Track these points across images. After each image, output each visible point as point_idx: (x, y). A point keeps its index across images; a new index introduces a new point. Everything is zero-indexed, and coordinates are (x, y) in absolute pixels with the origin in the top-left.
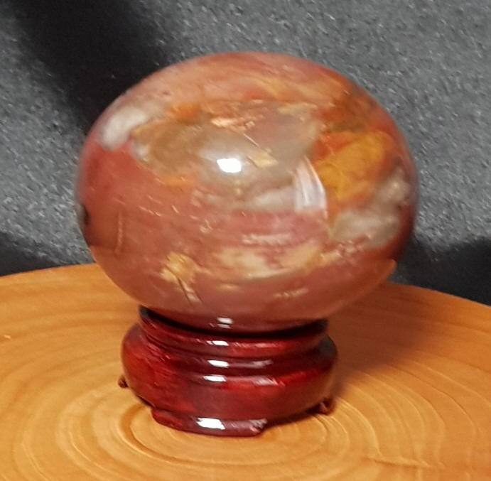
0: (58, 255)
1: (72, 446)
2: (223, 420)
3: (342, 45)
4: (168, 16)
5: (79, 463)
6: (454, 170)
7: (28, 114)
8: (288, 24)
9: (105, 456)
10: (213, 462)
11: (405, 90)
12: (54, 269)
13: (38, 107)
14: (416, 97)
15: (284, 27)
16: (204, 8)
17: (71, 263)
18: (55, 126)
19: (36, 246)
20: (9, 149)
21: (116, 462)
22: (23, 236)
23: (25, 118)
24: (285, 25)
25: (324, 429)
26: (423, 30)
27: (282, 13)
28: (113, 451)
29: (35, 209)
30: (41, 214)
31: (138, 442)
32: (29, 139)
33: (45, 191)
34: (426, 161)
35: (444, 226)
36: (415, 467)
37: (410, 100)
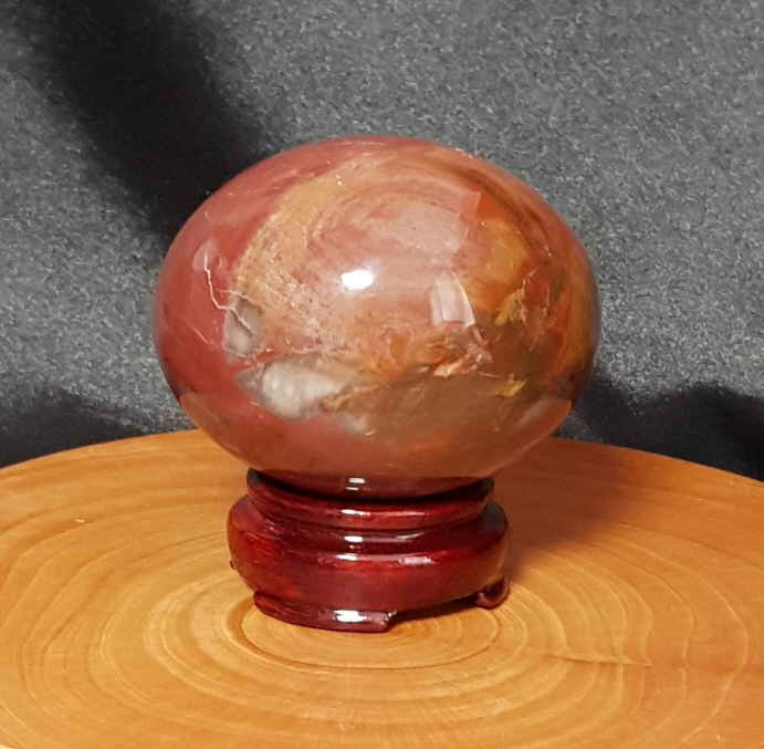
0: (147, 422)
1: (164, 651)
2: (361, 611)
3: (504, 144)
4: (277, 114)
5: (174, 672)
6: (657, 298)
7: (100, 245)
8: (434, 120)
9: (208, 662)
10: (350, 665)
11: (590, 200)
12: (142, 438)
13: (112, 235)
14: (604, 207)
15: (427, 123)
16: (322, 103)
17: (164, 431)
18: (135, 258)
19: (118, 411)
20: (77, 289)
21: (222, 669)
22: (101, 400)
23: (97, 250)
24: (429, 121)
25: (495, 622)
26: (610, 122)
27: (424, 105)
28: (219, 655)
29: (113, 364)
30: (123, 371)
31: (251, 643)
32: (102, 275)
33: (127, 342)
34: (622, 289)
35: (649, 371)
36: (613, 665)
37: (597, 211)
